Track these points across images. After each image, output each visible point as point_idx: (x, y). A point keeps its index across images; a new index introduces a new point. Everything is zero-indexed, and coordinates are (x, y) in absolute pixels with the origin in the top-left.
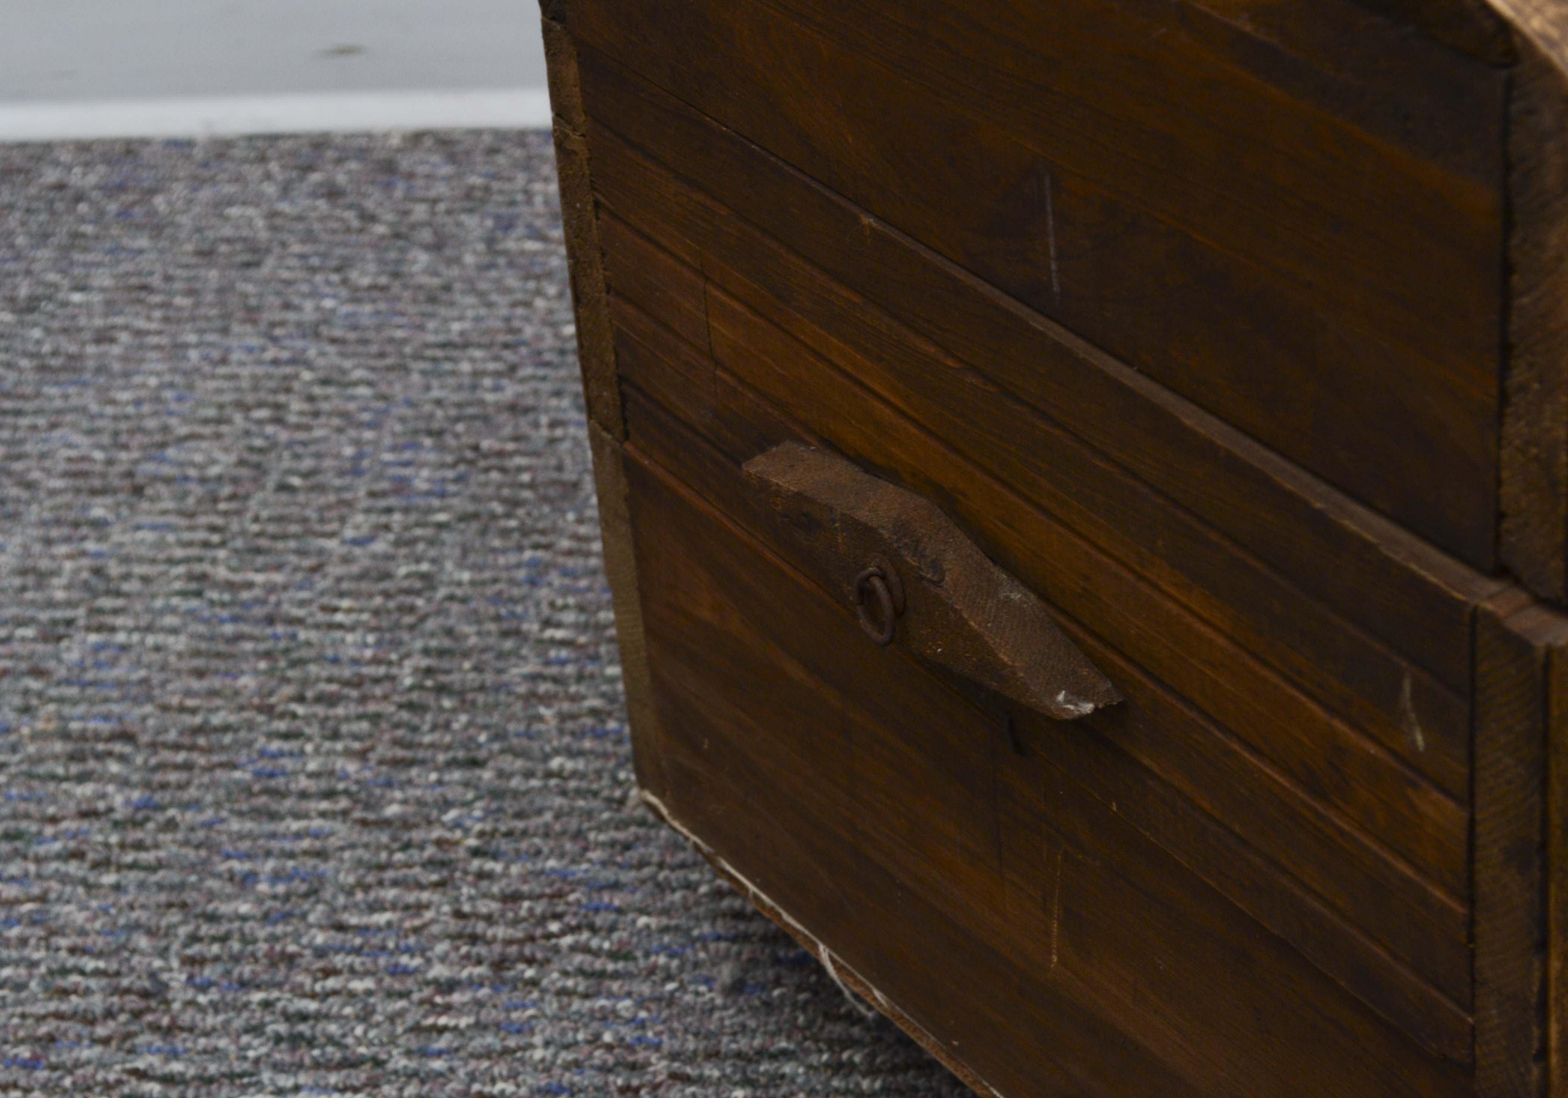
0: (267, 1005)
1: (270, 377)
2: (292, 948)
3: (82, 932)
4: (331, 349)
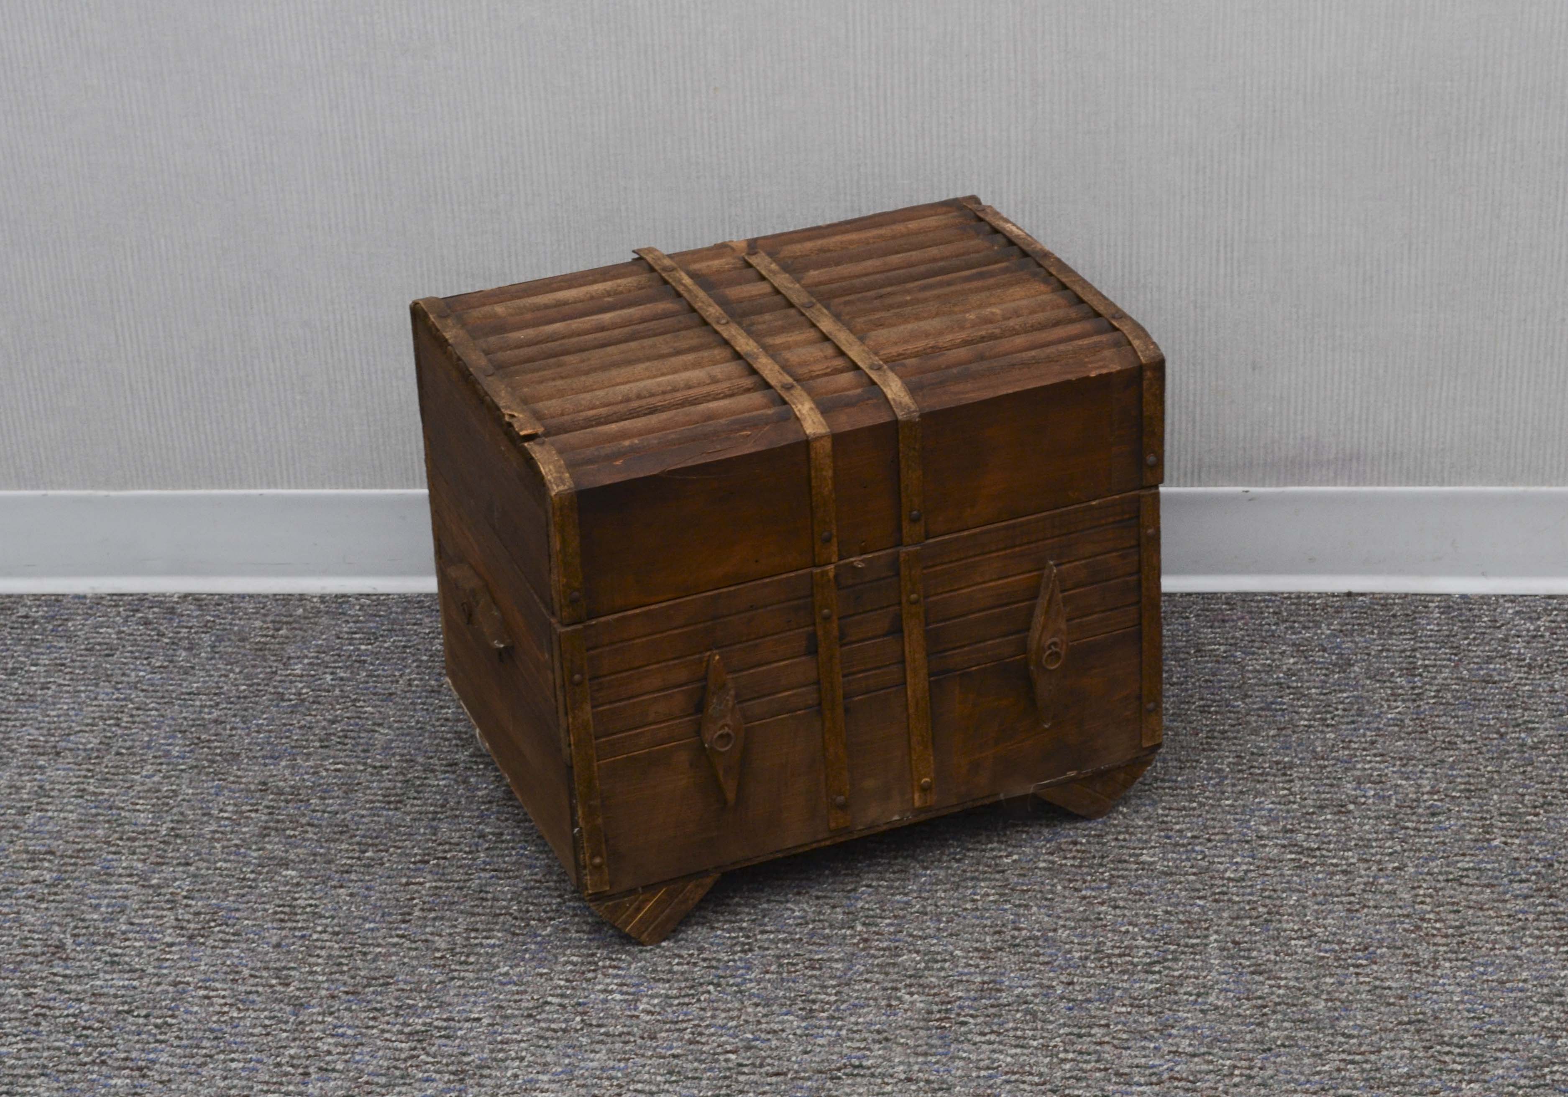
0: (103, 951)
1: (114, 705)
2: (113, 931)
3: (33, 925)
4: (142, 694)
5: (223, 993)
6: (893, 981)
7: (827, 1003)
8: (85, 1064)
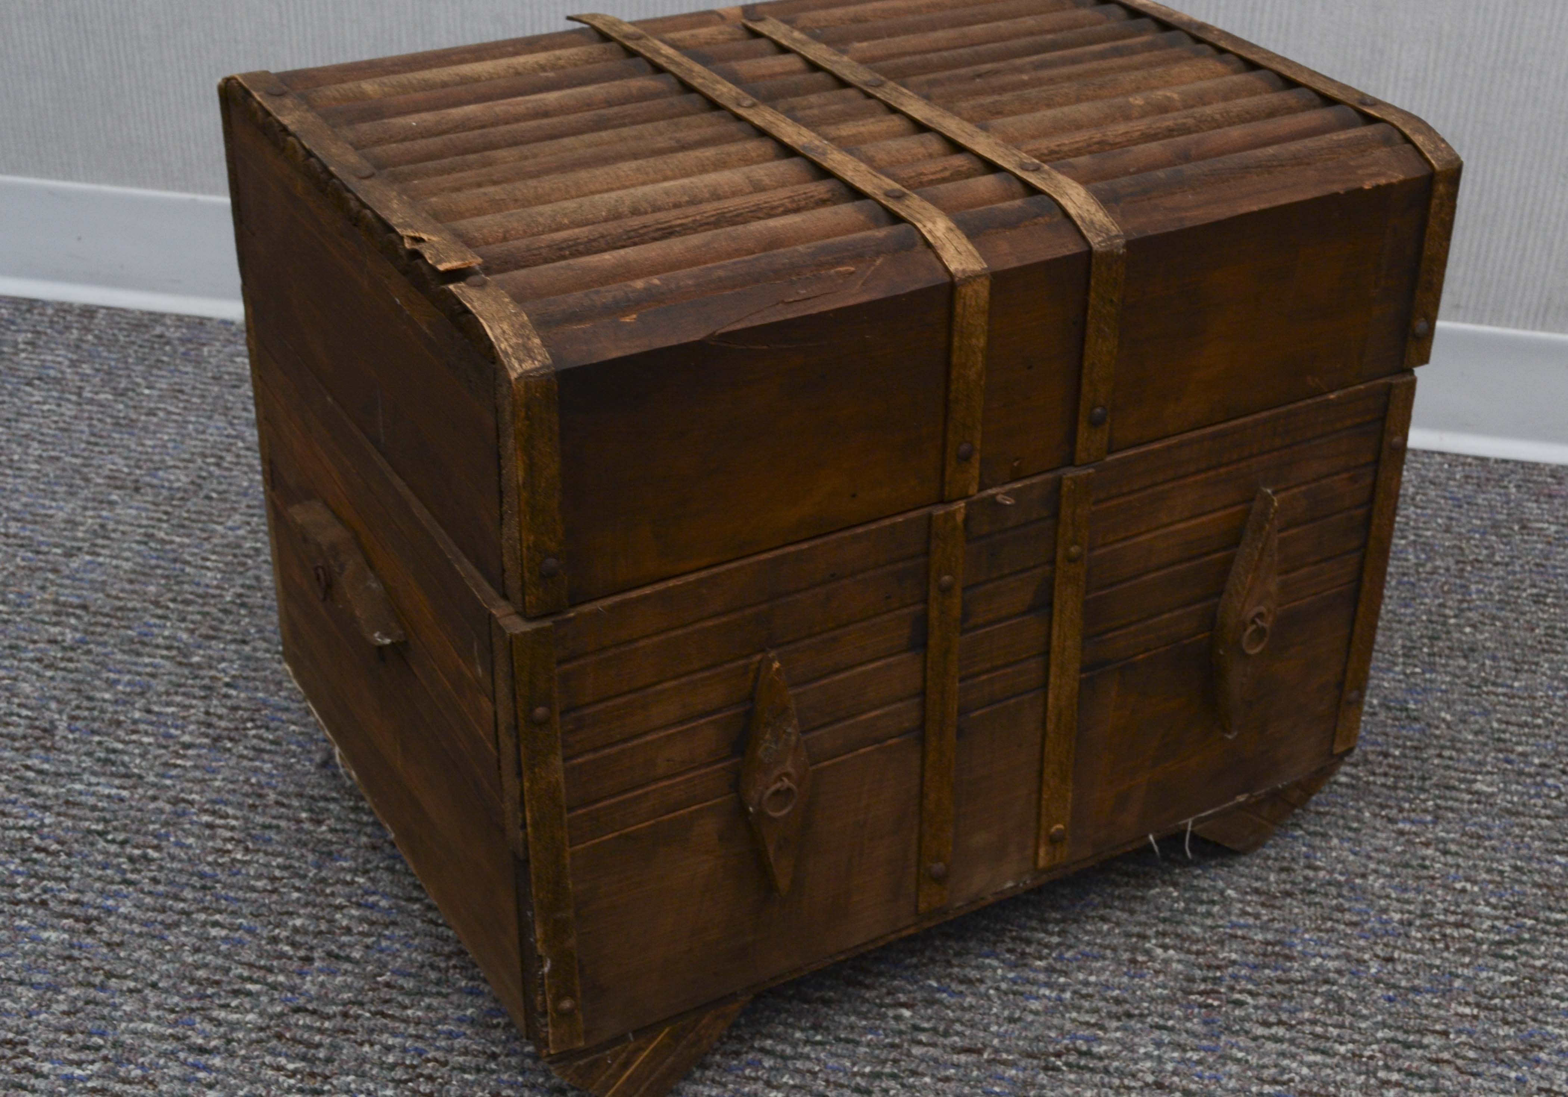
1: (222, 443)
3: (27, 697)
5: (233, 822)
6: (1139, 924)
7: (1046, 946)
8: (17, 902)
